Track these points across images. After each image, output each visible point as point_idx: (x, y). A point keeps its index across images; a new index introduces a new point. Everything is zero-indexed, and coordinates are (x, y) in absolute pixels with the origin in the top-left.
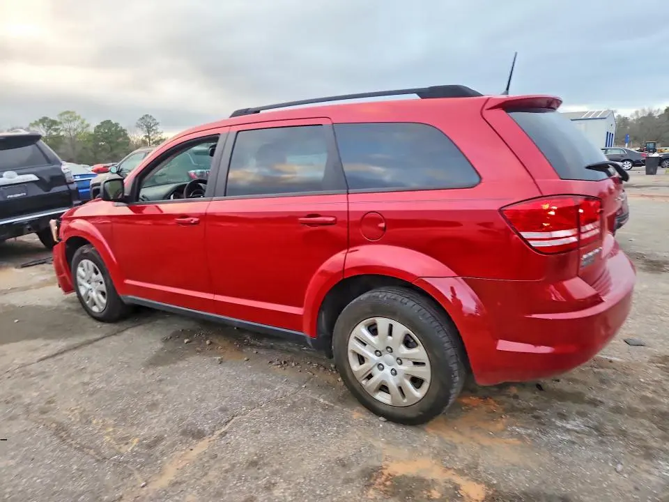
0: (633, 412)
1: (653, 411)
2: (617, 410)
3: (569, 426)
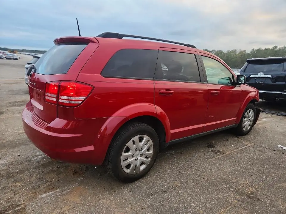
0: (22, 172)
1: (14, 177)
2: (28, 170)
3: (40, 157)
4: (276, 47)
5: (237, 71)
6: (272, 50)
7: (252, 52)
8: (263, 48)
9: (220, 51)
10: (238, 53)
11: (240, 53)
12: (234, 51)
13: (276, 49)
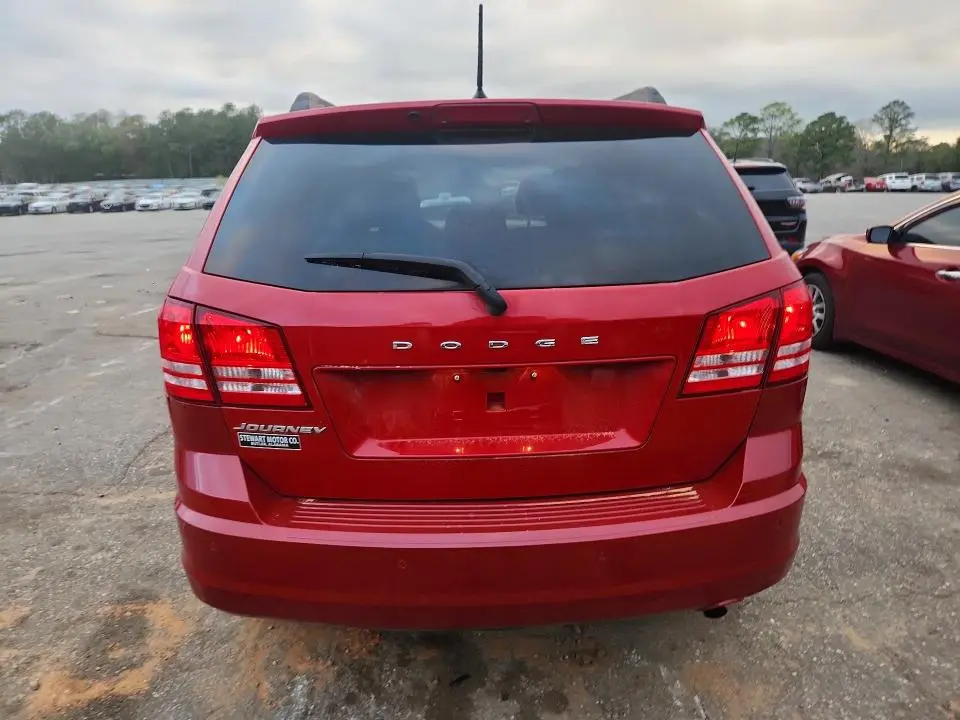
4: (229, 107)
5: (145, 189)
6: (222, 115)
7: (164, 122)
8: (195, 111)
9: (43, 115)
10: (115, 123)
11: (124, 124)
12: (102, 117)
13: (231, 114)
